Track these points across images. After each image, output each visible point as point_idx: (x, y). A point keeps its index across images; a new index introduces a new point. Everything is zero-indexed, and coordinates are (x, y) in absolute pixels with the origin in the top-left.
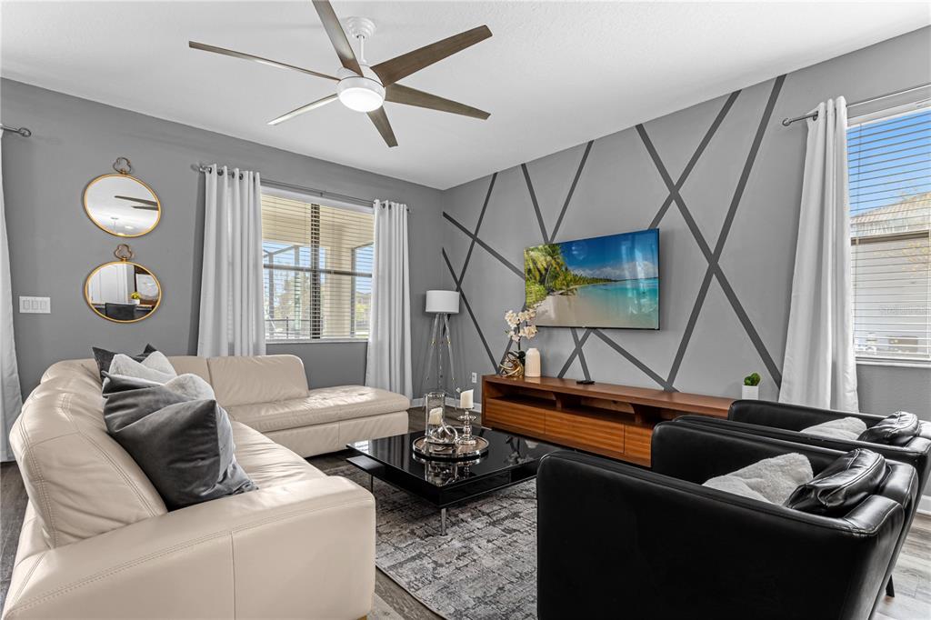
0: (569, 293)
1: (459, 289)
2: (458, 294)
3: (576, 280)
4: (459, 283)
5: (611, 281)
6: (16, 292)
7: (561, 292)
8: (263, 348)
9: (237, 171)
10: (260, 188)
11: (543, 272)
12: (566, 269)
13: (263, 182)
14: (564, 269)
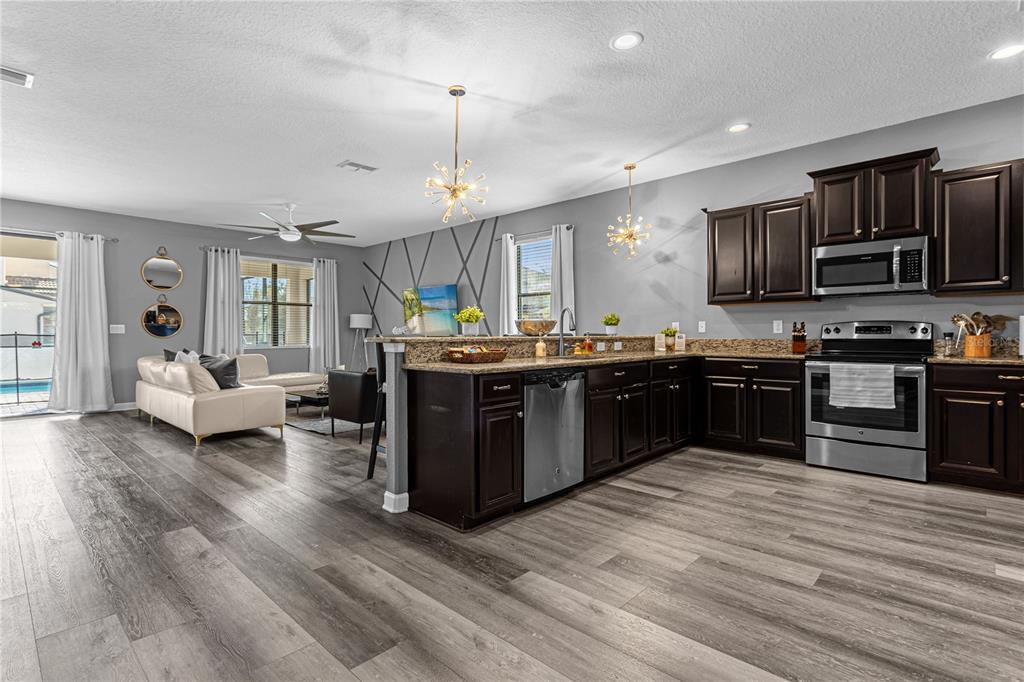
1: (372, 313)
2: (371, 317)
4: (372, 308)
6: (110, 323)
8: (242, 351)
9: (226, 250)
10: (240, 257)
12: (421, 302)
13: (242, 253)
14: (419, 302)
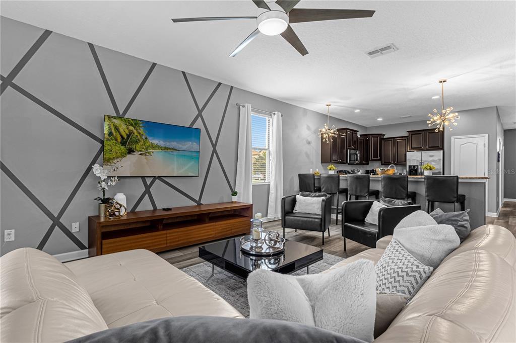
0: (147, 154)
3: (153, 147)
5: (176, 150)
7: (140, 153)
11: (125, 137)
12: (146, 138)
14: (144, 138)
